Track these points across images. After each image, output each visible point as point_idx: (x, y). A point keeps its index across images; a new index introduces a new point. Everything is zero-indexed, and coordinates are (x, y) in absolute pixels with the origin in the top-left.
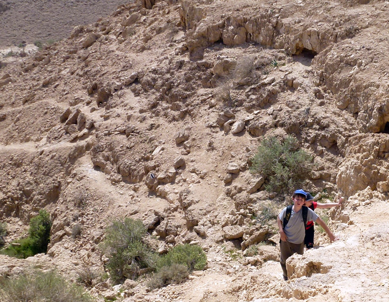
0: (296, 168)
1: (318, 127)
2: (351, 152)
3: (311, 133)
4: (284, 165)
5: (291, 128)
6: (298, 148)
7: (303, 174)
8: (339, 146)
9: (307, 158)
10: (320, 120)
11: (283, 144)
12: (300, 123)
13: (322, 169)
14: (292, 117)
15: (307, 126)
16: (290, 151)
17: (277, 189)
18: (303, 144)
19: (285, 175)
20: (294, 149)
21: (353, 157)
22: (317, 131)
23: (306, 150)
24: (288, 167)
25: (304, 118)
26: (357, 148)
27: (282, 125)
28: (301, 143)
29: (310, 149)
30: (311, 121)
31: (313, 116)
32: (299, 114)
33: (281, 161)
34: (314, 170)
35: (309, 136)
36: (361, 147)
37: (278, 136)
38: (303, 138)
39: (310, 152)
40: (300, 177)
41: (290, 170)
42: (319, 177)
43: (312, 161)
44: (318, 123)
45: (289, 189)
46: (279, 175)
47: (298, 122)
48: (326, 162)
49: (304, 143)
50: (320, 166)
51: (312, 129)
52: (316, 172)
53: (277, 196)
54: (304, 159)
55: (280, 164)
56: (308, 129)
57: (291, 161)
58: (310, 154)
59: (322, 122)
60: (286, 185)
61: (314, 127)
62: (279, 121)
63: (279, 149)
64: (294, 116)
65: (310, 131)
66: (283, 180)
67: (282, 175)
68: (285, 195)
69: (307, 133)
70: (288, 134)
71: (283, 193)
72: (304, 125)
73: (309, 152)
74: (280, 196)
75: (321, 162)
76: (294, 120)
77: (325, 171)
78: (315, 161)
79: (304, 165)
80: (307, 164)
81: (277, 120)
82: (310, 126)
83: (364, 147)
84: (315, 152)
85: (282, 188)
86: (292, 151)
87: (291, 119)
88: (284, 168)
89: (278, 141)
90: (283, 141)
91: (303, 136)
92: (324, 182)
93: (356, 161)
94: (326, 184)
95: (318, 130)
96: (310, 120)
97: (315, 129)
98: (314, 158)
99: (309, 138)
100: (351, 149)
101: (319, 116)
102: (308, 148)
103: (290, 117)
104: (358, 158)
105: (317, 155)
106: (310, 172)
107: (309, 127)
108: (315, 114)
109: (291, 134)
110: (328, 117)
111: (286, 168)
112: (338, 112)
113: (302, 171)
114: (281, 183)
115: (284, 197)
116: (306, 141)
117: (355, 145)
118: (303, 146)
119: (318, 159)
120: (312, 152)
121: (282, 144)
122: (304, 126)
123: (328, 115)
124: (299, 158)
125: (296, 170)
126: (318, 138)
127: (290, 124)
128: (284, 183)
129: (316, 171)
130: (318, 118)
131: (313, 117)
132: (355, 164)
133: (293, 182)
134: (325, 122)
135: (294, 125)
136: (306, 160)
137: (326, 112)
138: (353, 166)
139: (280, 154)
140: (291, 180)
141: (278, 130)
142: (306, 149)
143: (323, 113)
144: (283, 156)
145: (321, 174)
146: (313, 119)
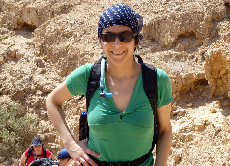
0: (23, 132)
1: (41, 93)
2: (70, 114)
3: (35, 99)
4: (10, 130)
5: (16, 95)
6: (23, 114)
7: (29, 137)
9: (32, 122)
10: (42, 87)
11: (9, 110)
12: (24, 91)
13: (47, 131)
14: (16, 85)
15: (31, 93)
16: (16, 117)
17: (5, 154)
19: (12, 140)
20: (20, 115)
21: (72, 118)
22: (40, 97)
23: (31, 115)
24: (14, 131)
25: (27, 85)
26: (75, 110)
27: (7, 93)
28: (26, 109)
29: (34, 114)
30: (35, 88)
32: (23, 82)
33: (7, 127)
34: (40, 133)
35: (33, 102)
36: (78, 109)
37: (3, 103)
38: (28, 104)
39: (35, 117)
40: (27, 140)
41: (16, 135)
42: (44, 140)
43: (37, 125)
44: (41, 89)
45: (17, 153)
46: (6, 140)
47: (22, 89)
48: (50, 124)
49: (29, 108)
50: (45, 129)
51: (35, 95)
52: (41, 135)
53: (5, 160)
54: (29, 124)
55: (6, 130)
56: (32, 96)
57: (17, 126)
58: (35, 119)
59: (45, 89)
60: (13, 149)
61: (37, 93)
62: (4, 89)
63: (5, 116)
64: (18, 84)
65: (34, 97)
66: (10, 144)
67: (9, 140)
68: (13, 159)
69: (31, 99)
70: (13, 100)
71: (11, 157)
72: (28, 92)
73: (34, 116)
74: (9, 160)
75: (46, 125)
76: (18, 88)
77: (50, 133)
78: (40, 125)
79: (29, 129)
80: (33, 128)
81: (2, 89)
82: (34, 92)
83: (82, 109)
84: (39, 117)
85: (10, 152)
86: (18, 116)
87: (15, 87)
88: (10, 133)
89: (4, 108)
90: (8, 108)
91: (27, 102)
92: (49, 143)
93: (75, 122)
94: (51, 146)
95: (42, 96)
96: (33, 87)
97: (39, 95)
98: (38, 122)
99: (33, 104)
100: (71, 112)
101: (41, 83)
102: (33, 112)
103: (14, 85)
104: (76, 119)
105: (42, 119)
106: (36, 135)
107: (33, 93)
108: (38, 81)
109: (16, 101)
111: (12, 133)
112: (59, 78)
113: (28, 135)
114: (8, 147)
115: (12, 161)
116: (31, 106)
117: (73, 107)
118: (28, 111)
119: (43, 122)
120: (37, 116)
121: (7, 111)
122: (28, 93)
123: (49, 82)
124: (25, 122)
125: (23, 134)
126: (41, 103)
127: (14, 91)
129: (42, 134)
130: (40, 84)
131: (36, 85)
132: (75, 125)
133: (20, 145)
134: (47, 88)
135: (19, 92)
136: (31, 124)
137: (47, 79)
138: (72, 127)
139: (7, 120)
140: (18, 145)
141: (4, 97)
142: (31, 114)
143: (45, 80)
144: (10, 122)
145: (46, 137)
146: (36, 86)
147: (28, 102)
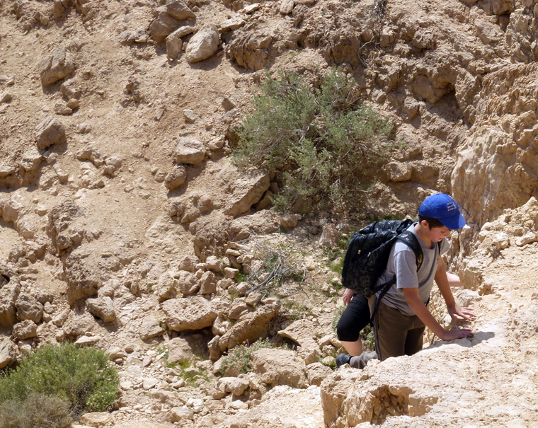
0: (351, 153)
1: (406, 48)
2: (489, 112)
3: (389, 64)
4: (320, 146)
5: (339, 49)
6: (356, 103)
7: (367, 168)
8: (460, 97)
9: (377, 126)
10: (412, 31)
11: (318, 91)
12: (363, 38)
13: (417, 155)
14: (341, 21)
15: (379, 47)
16: (336, 109)
17: (302, 206)
18: (369, 91)
19: (323, 170)
20: (347, 105)
21: (494, 123)
22: (404, 60)
23: (377, 108)
24: (330, 149)
25: (371, 25)
26: (505, 99)
27: (316, 43)
28: (363, 89)
29: (386, 105)
30: (391, 33)
31: (395, 21)
32: (360, 15)
33: (313, 134)
34: (397, 160)
35: (385, 72)
36: (514, 97)
37: (305, 69)
38: (370, 77)
39: (387, 114)
40: (362, 175)
41: (335, 158)
42: (408, 177)
43: (392, 136)
44: (408, 39)
45: (332, 206)
46: (306, 171)
47: (357, 34)
48: (426, 138)
49: (372, 88)
50: (411, 149)
51: (391, 53)
52: (400, 165)
53: (301, 222)
54: (370, 131)
55: (309, 142)
56: (382, 55)
57: (338, 134)
58: (387, 119)
59: (418, 37)
60: (325, 195)
61: (398, 47)
62: (307, 32)
63: (307, 103)
64: (348, 20)
65: (388, 58)
66: (316, 183)
67: (314, 171)
68: (322, 221)
69: (379, 65)
70: (330, 64)
71: (316, 216)
72: (373, 44)
73: (385, 112)
74: (310, 224)
75: (415, 138)
76: (346, 29)
77: (424, 162)
78: (398, 136)
79: (369, 146)
80: (379, 143)
81: (302, 30)
82: (388, 45)
83: (524, 99)
84: (398, 114)
85: (314, 203)
86: (341, 108)
87: (338, 26)
88: (319, 151)
89: (306, 82)
90: (318, 84)
91: (368, 71)
92: (420, 189)
93: (501, 133)
94: (425, 195)
95: (409, 56)
96: (387, 31)
97: (401, 54)
98: (395, 128)
99: (383, 77)
100: (491, 104)
101: (410, 20)
102: (381, 101)
103: (336, 21)
104: (506, 126)
105: (404, 121)
106: (386, 162)
107: (385, 48)
108: (401, 16)
109: (338, 65)
110: (432, 23)
111: (325, 151)
112: (459, 11)
113: (365, 161)
114: (312, 189)
115: (320, 227)
116: (377, 83)
117: (500, 92)
118: (368, 97)
119: (407, 130)
120: (392, 113)
121: (314, 92)
122: (371, 46)
123: (432, 18)
124: (359, 127)
125: (351, 158)
126: (406, 78)
127: (336, 39)
128: (321, 192)
129: (402, 161)
130: (407, 24)
131: (395, 24)
132: (500, 142)
133: (343, 187)
134: (425, 35)
135: (347, 42)
136: (376, 132)
137: (427, 10)
138: (494, 147)
139: (311, 117)
140: (336, 186)
141: (306, 54)
142: (375, 106)
143: (421, 12)
144: (318, 123)
145: (413, 170)
146: (395, 27)
147: (371, 71)
